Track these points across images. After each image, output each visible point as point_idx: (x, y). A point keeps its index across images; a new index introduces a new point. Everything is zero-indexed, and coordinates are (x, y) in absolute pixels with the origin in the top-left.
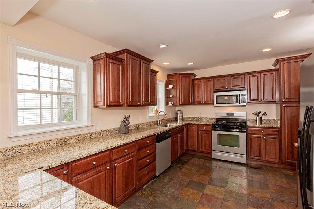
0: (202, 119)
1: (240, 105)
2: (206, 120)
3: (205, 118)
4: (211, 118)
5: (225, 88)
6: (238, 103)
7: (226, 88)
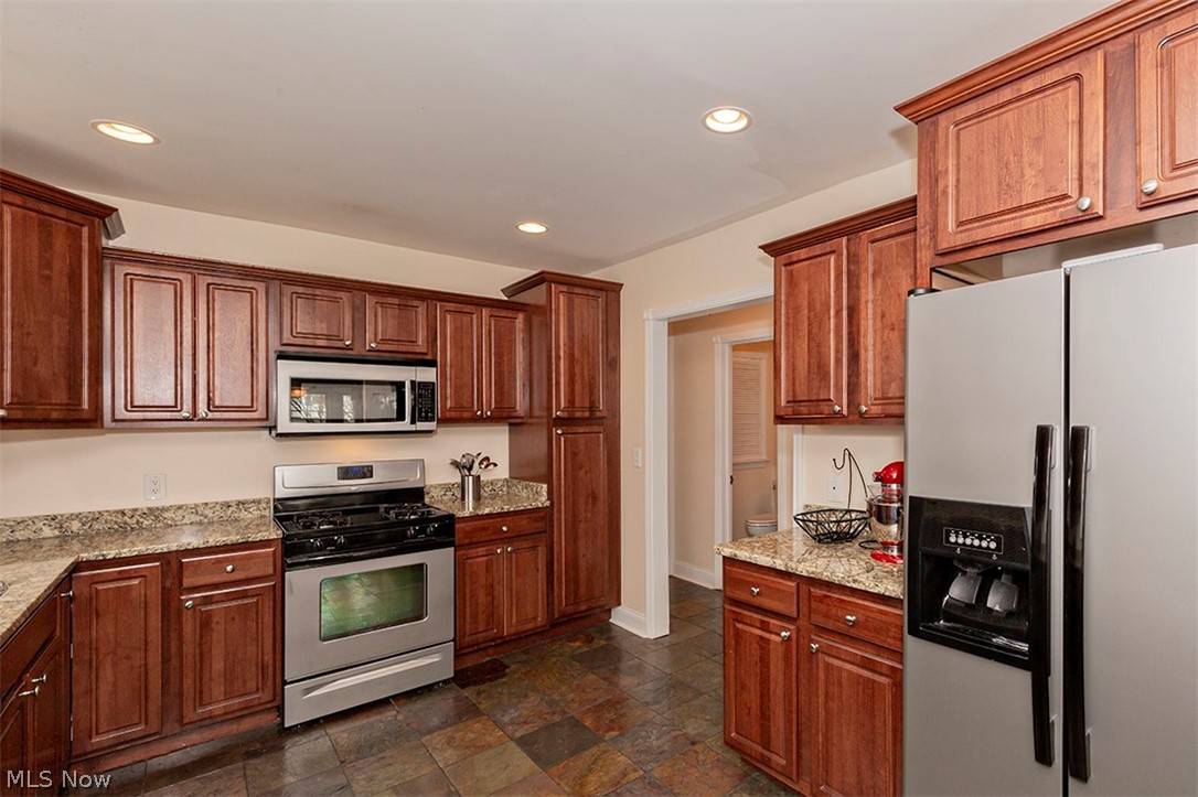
0: (166, 515)
1: (413, 428)
2: (198, 518)
3: (195, 509)
4: (239, 503)
5: (340, 344)
6: (404, 419)
7: (347, 343)
